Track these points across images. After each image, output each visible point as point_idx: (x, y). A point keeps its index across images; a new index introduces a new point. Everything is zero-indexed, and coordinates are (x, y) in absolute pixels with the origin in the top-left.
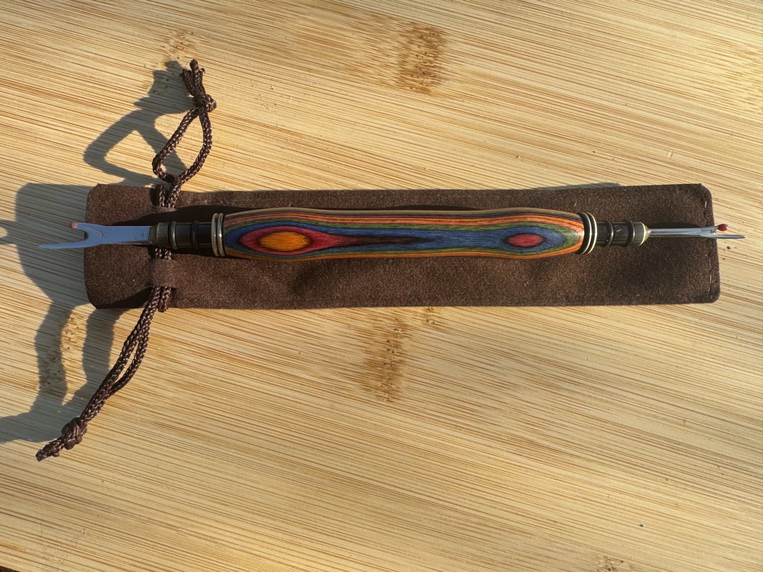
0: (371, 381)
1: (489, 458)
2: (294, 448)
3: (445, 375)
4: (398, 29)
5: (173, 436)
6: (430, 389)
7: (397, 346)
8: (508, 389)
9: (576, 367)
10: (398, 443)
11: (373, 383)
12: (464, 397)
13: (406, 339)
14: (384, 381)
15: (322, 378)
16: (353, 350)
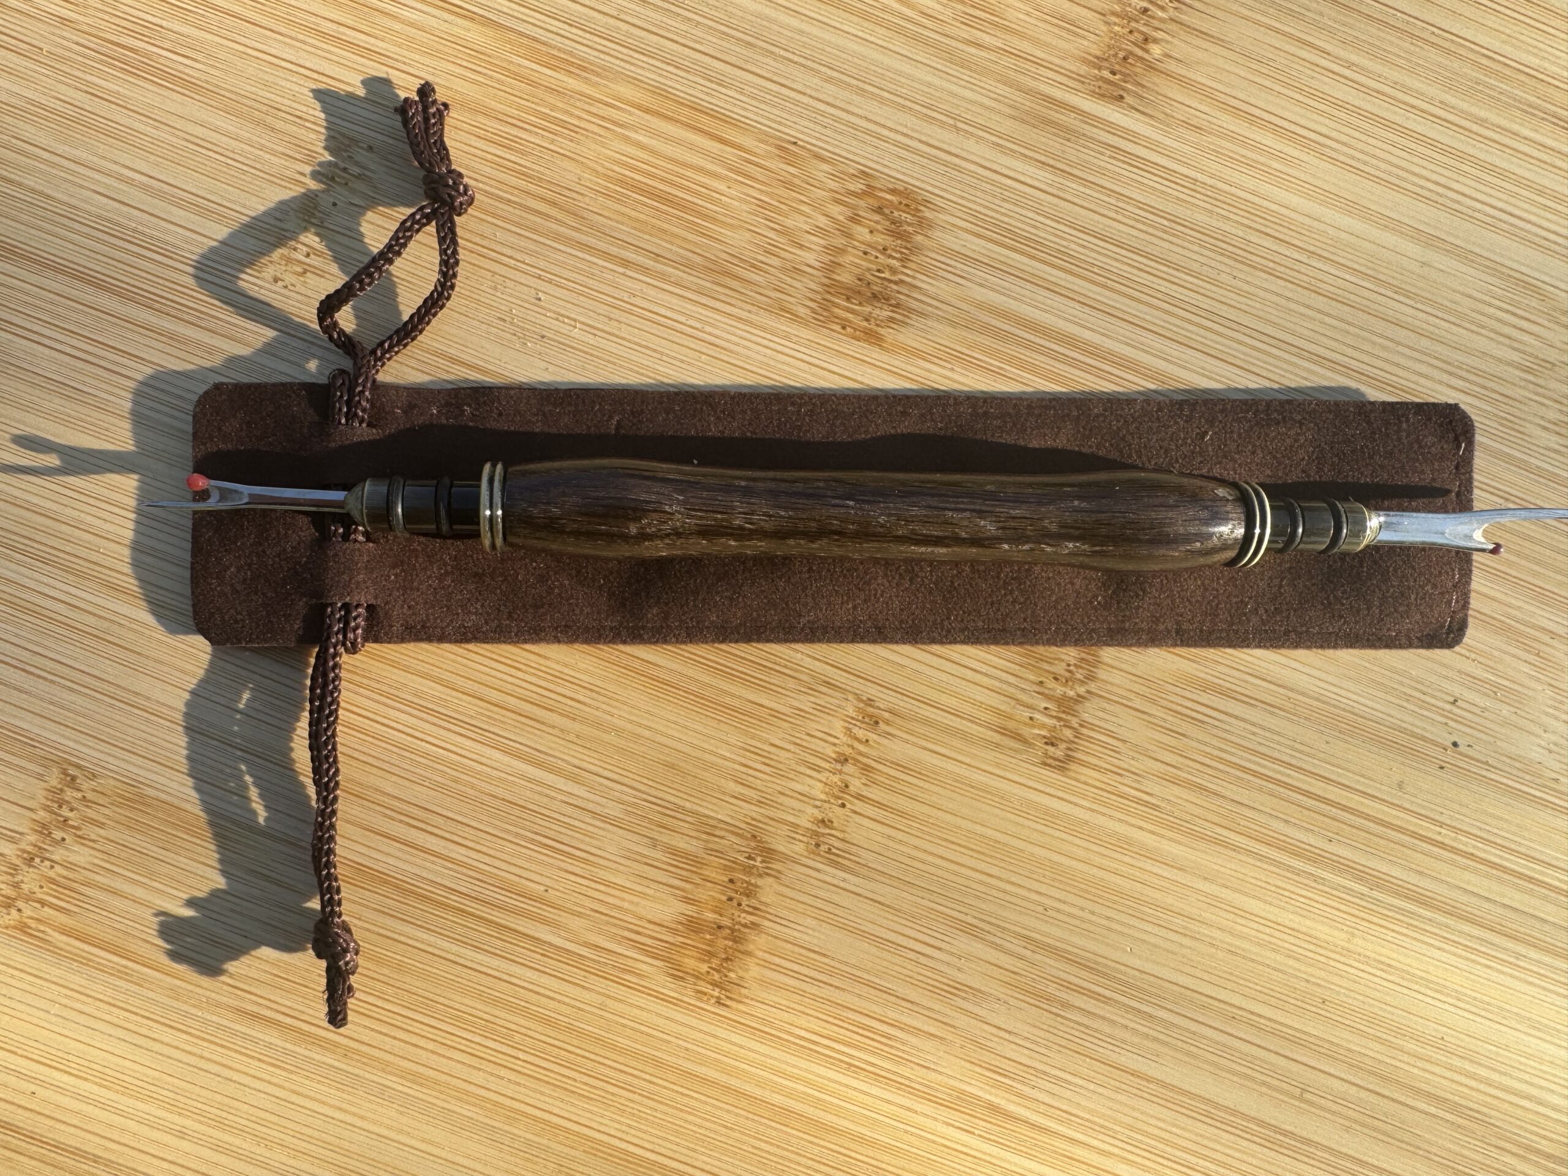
0: (687, 960)
1: (906, 1132)
2: (519, 1084)
3: (841, 962)
4: (832, 185)
5: (273, 1040)
6: (804, 986)
7: (750, 892)
8: (964, 999)
9: (1106, 966)
10: (727, 1088)
11: (690, 963)
12: (875, 1008)
13: (770, 880)
14: (715, 962)
15: (586, 944)
16: (658, 894)
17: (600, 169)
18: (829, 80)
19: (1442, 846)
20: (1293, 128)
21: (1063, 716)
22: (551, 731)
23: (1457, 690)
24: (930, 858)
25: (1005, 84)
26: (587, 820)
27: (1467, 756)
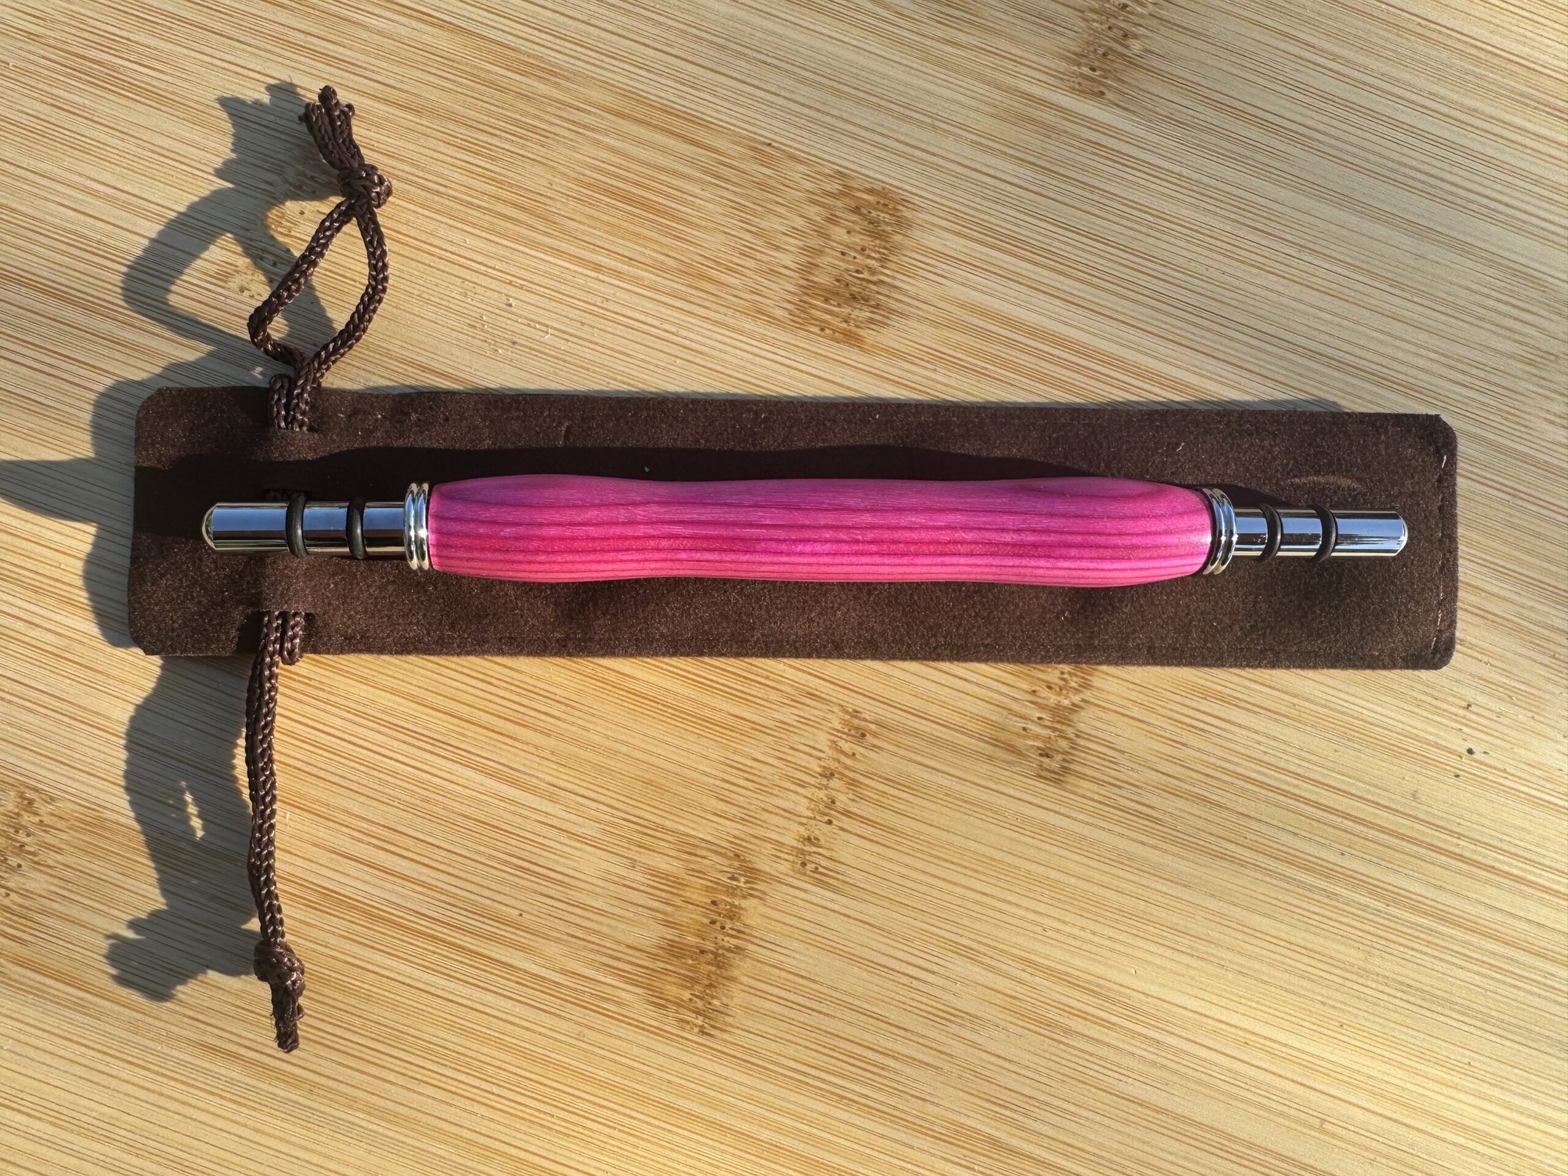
0: (668, 987)
2: (492, 1120)
3: (830, 987)
4: (808, 185)
5: (234, 1075)
6: (792, 1013)
7: (733, 914)
8: (960, 1025)
9: (1109, 989)
10: (712, 1124)
11: (672, 991)
12: (866, 1036)
13: (753, 902)
14: (697, 987)
15: (564, 972)
16: (637, 918)
17: (571, 173)
18: (804, 81)
19: (1460, 858)
20: (1278, 121)
21: (1058, 726)
22: (525, 748)
23: (1469, 694)
24: (922, 877)
25: (983, 82)
26: (563, 840)
27: (1482, 763)
